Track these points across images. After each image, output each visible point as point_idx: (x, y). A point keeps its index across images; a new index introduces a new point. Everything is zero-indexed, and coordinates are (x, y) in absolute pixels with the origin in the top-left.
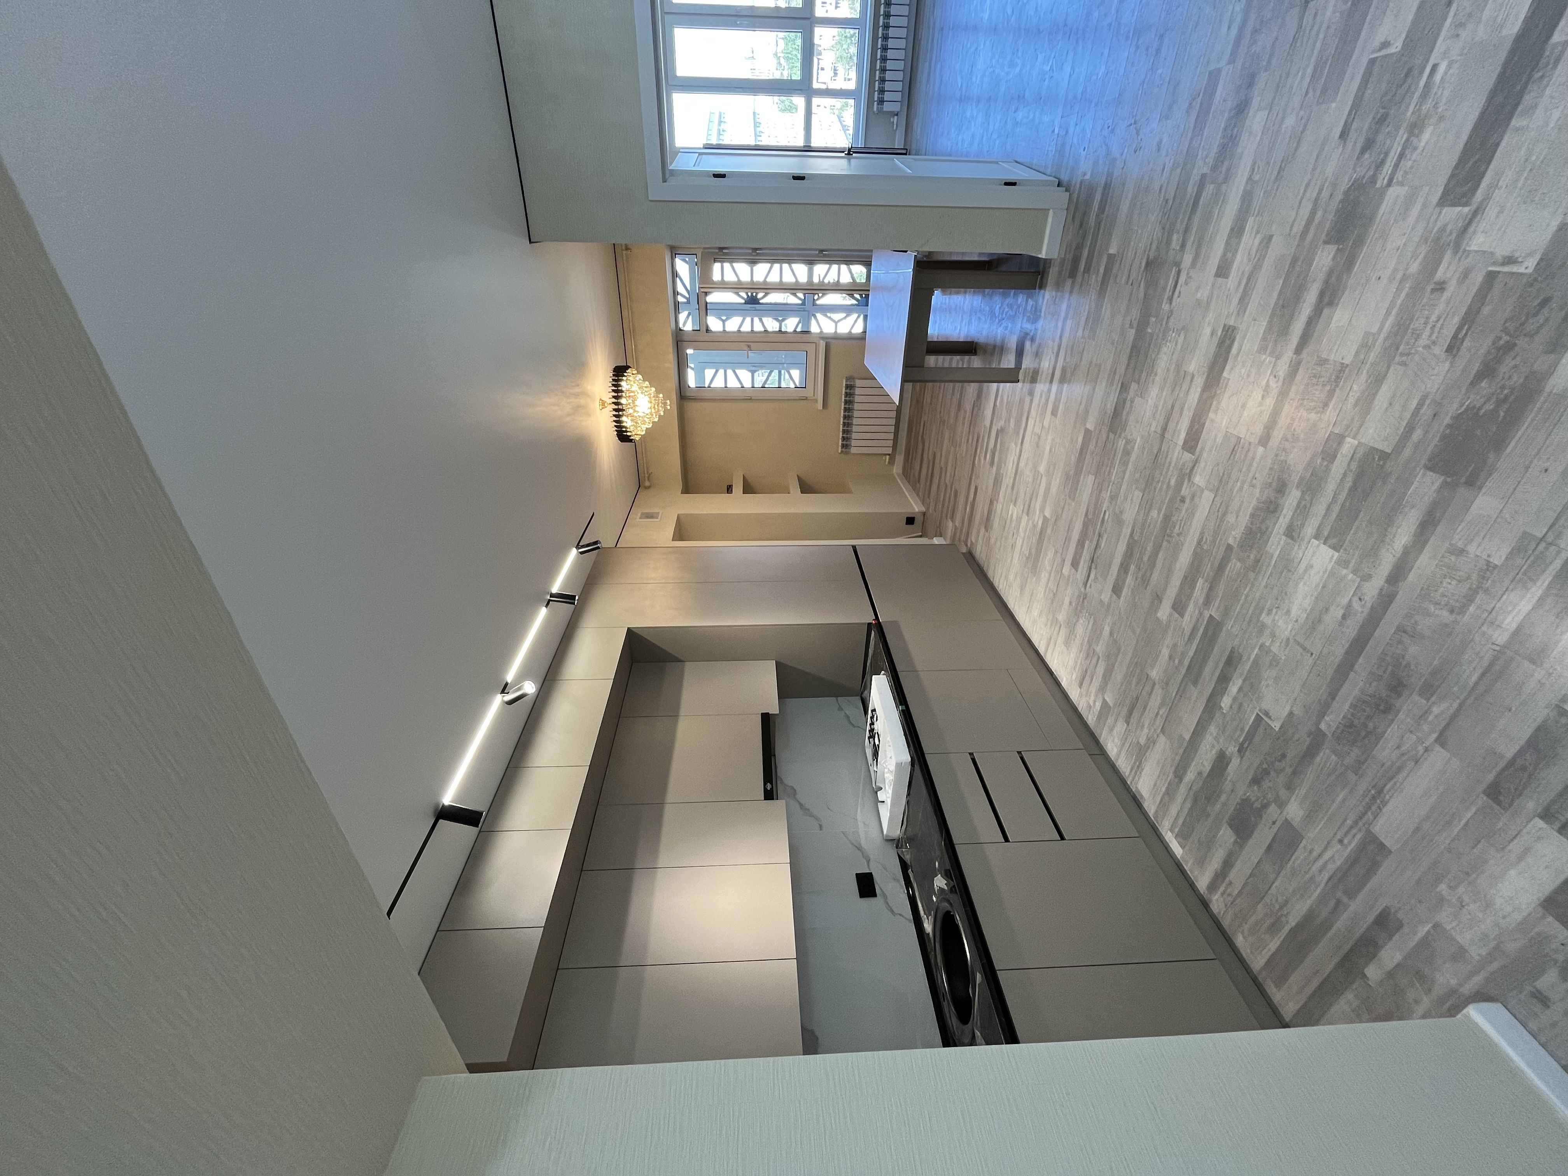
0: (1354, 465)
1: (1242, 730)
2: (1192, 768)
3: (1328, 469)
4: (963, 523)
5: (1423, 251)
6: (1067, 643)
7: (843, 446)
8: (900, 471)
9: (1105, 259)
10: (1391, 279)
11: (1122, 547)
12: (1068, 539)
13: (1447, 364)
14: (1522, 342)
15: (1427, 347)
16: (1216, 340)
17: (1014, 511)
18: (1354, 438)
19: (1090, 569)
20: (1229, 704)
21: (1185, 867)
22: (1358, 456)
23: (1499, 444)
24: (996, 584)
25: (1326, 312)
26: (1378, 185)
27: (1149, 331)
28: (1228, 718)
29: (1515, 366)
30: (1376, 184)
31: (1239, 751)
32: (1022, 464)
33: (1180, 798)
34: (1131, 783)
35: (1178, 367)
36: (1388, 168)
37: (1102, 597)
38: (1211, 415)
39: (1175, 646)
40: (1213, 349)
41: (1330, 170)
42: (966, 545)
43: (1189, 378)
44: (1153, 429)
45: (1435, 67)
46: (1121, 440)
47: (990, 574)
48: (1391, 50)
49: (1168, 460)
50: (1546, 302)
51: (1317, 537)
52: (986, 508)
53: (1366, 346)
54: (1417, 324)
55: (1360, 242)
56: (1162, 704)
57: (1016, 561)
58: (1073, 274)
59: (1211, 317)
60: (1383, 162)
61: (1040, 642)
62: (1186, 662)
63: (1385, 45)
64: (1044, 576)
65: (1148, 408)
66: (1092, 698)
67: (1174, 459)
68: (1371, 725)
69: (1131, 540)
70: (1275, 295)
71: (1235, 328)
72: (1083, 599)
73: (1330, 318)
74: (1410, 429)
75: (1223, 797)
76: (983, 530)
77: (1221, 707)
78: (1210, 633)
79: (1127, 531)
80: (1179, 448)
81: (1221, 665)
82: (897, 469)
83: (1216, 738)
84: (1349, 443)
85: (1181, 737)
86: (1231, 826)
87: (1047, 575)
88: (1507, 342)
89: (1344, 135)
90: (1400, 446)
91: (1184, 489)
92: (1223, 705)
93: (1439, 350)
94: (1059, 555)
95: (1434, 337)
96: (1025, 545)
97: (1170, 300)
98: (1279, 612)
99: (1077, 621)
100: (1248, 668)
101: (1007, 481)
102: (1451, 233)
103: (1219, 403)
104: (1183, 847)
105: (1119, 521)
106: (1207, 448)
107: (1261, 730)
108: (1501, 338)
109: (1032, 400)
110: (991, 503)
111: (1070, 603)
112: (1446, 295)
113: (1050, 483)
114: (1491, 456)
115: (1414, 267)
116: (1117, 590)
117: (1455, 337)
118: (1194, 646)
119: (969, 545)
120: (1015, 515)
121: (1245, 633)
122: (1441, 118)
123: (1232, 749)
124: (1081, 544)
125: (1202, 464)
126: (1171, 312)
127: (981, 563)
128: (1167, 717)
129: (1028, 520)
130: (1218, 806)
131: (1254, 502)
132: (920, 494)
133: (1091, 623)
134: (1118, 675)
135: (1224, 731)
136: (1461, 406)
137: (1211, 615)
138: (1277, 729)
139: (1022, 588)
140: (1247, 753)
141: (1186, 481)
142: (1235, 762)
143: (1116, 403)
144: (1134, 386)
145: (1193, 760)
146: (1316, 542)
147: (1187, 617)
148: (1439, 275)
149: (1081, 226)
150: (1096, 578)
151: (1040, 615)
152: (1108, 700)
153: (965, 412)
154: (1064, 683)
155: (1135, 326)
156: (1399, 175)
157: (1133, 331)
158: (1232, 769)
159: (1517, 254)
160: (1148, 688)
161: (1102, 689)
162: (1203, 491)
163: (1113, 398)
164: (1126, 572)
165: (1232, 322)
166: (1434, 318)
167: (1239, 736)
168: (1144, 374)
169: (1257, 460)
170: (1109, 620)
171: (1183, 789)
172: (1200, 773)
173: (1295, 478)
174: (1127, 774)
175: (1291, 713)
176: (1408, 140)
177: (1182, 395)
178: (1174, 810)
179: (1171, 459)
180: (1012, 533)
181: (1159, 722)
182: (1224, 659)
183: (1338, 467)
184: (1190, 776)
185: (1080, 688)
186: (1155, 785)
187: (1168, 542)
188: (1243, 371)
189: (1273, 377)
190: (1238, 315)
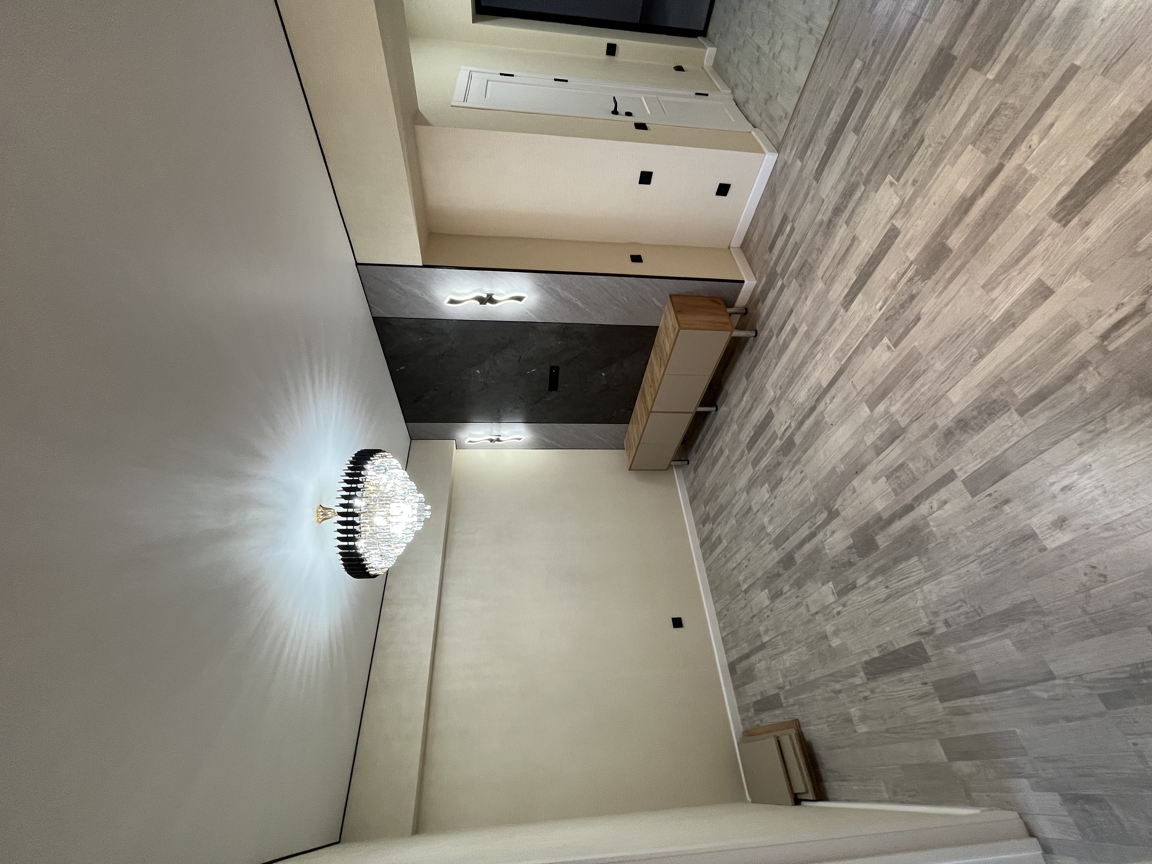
0: (996, 54)
5: (913, 209)
10: (930, 200)
13: (926, 132)
14: (901, 138)
22: (991, 62)
23: (924, 78)
36: (909, 274)
45: (880, 310)
48: (888, 341)
50: (890, 157)
53: (957, 156)
54: (929, 163)
55: (935, 236)
60: (910, 280)
63: (889, 348)
74: (956, 86)
84: (992, 75)
88: (905, 139)
89: (918, 318)
90: (964, 74)
95: (926, 152)
102: (902, 212)
108: (906, 142)
112: (914, 176)
114: (929, 70)
115: (919, 201)
136: (930, 102)
148: (913, 190)
159: (889, 186)
166: (922, 165)
176: (898, 283)
188: (1063, 163)
189: (1033, 147)
190: (1043, 231)
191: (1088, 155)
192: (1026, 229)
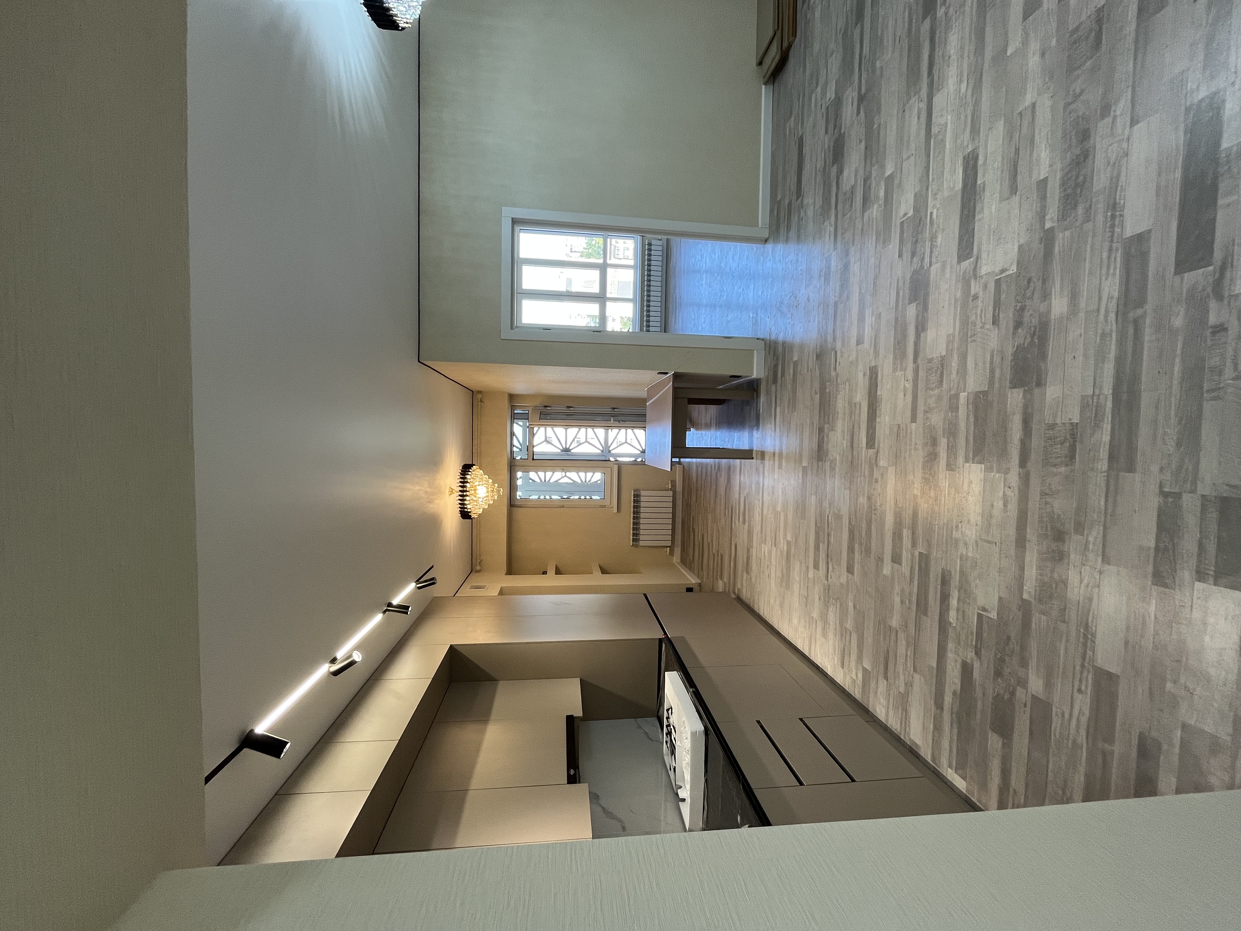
0: (970, 407)
1: (972, 633)
2: (947, 690)
3: (957, 417)
4: (730, 578)
5: (960, 286)
6: (824, 635)
7: (634, 540)
8: (679, 560)
9: (792, 365)
10: (950, 304)
11: (845, 535)
12: (807, 550)
13: (997, 331)
14: (1028, 303)
15: (982, 327)
16: (867, 377)
17: (765, 548)
18: (964, 391)
19: (828, 563)
20: (955, 618)
21: (973, 799)
22: (971, 401)
23: (1043, 356)
24: (761, 613)
25: (922, 335)
26: (926, 268)
27: (828, 391)
28: (958, 629)
29: (1031, 315)
30: (924, 268)
31: (976, 653)
32: (765, 512)
33: (947, 727)
34: (905, 737)
35: (850, 403)
36: (927, 260)
37: (841, 581)
38: (878, 420)
39: (903, 590)
40: (867, 383)
41: (899, 273)
42: (734, 593)
43: (858, 407)
44: (845, 446)
45: (931, 213)
46: (826, 463)
47: (756, 608)
48: (909, 215)
49: (860, 460)
50: (1029, 281)
51: (967, 461)
52: (745, 557)
53: (950, 342)
54: (973, 318)
55: (926, 296)
56: (908, 646)
57: (773, 586)
58: (775, 381)
59: (861, 367)
60: (923, 258)
61: (803, 646)
62: (914, 599)
63: (905, 214)
64: (796, 587)
65: (839, 436)
66: (854, 673)
67: (863, 458)
68: (1056, 575)
69: (850, 527)
70: (892, 339)
71: (876, 367)
72: (828, 589)
73: (926, 337)
74: (992, 371)
75: (979, 704)
76: (745, 574)
77: (950, 623)
78: (923, 565)
79: (845, 522)
80: (864, 449)
81: (939, 587)
82: (676, 559)
83: (956, 653)
84: (963, 395)
85: (930, 667)
86: (994, 730)
87: (798, 585)
88: (1021, 306)
89: (900, 256)
90: (991, 382)
91: (875, 474)
92: (951, 620)
93: (989, 326)
94: (803, 565)
95: (983, 321)
96: (777, 570)
97: (835, 369)
98: (964, 526)
99: (827, 611)
100: (958, 579)
101: (757, 529)
102: (969, 273)
103: (880, 410)
104: (964, 778)
105: (839, 517)
106: (882, 441)
107: (985, 626)
108: (1017, 306)
109: (764, 467)
110: (748, 551)
111: (820, 598)
112: (980, 299)
113: (787, 515)
114: (1042, 364)
115: (959, 294)
116: (850, 570)
117: (994, 316)
118: (916, 582)
119: (737, 592)
120: (766, 551)
121: (946, 553)
122: (943, 230)
123: (970, 655)
124: (817, 548)
125: (881, 452)
126: (837, 375)
127: (748, 602)
128: (914, 654)
129: (777, 551)
130: (978, 716)
131: (921, 459)
132: (695, 572)
133: (838, 606)
134: (869, 639)
135: (959, 643)
136: (1014, 347)
137: (919, 552)
138: (996, 618)
139: (782, 606)
140: (983, 651)
141: (875, 467)
142: (976, 665)
143: (818, 442)
144: (826, 426)
145: (945, 683)
146: (968, 465)
147: (904, 562)
148: (973, 292)
149: (774, 355)
150: (833, 568)
151: (799, 622)
152: (866, 666)
153: (721, 495)
154: (829, 672)
155: (818, 392)
156: (934, 260)
157: (818, 395)
158: (976, 674)
159: (1005, 267)
160: (893, 637)
161: (860, 659)
162: (887, 468)
163: (815, 440)
164: (853, 552)
165: (873, 364)
166: (979, 312)
167: (972, 641)
168: (831, 416)
169: (913, 433)
170: (851, 597)
171: (947, 717)
172: (954, 693)
173: (940, 432)
174: (899, 730)
175: (1000, 599)
176: (931, 244)
177: (857, 417)
178: (945, 744)
179: (862, 459)
180: (767, 565)
181: (910, 664)
182: (939, 583)
183: (962, 412)
184: (948, 699)
185: (843, 668)
186: (924, 725)
187: (875, 514)
188: (888, 386)
189: (906, 382)
190: (875, 359)
191: (881, 395)
192: (882, 351)
